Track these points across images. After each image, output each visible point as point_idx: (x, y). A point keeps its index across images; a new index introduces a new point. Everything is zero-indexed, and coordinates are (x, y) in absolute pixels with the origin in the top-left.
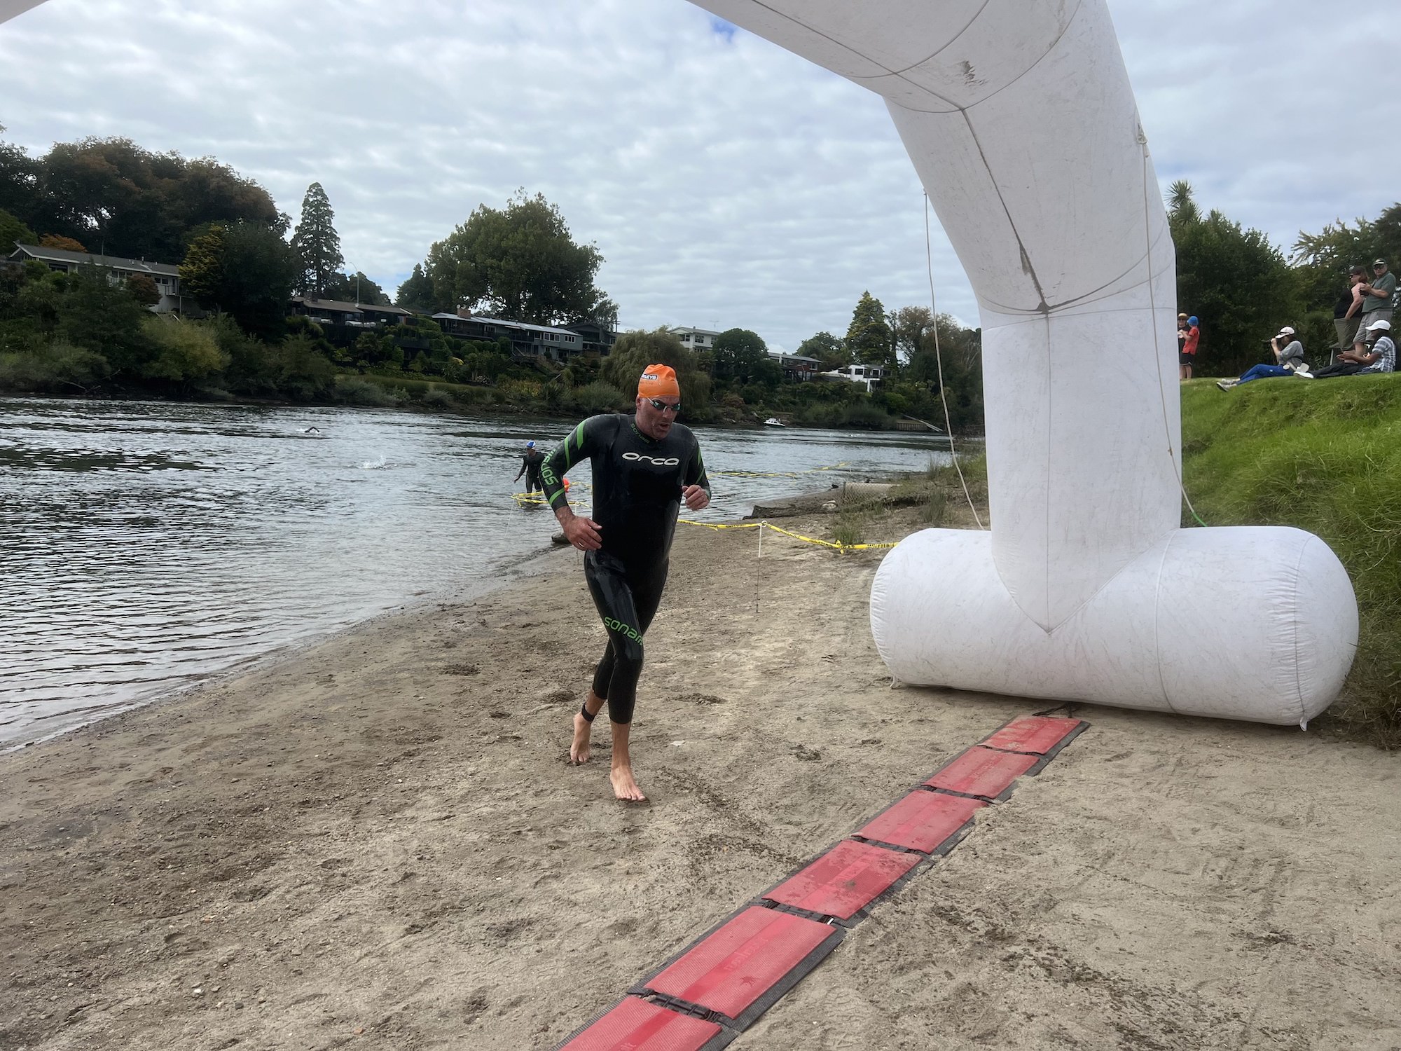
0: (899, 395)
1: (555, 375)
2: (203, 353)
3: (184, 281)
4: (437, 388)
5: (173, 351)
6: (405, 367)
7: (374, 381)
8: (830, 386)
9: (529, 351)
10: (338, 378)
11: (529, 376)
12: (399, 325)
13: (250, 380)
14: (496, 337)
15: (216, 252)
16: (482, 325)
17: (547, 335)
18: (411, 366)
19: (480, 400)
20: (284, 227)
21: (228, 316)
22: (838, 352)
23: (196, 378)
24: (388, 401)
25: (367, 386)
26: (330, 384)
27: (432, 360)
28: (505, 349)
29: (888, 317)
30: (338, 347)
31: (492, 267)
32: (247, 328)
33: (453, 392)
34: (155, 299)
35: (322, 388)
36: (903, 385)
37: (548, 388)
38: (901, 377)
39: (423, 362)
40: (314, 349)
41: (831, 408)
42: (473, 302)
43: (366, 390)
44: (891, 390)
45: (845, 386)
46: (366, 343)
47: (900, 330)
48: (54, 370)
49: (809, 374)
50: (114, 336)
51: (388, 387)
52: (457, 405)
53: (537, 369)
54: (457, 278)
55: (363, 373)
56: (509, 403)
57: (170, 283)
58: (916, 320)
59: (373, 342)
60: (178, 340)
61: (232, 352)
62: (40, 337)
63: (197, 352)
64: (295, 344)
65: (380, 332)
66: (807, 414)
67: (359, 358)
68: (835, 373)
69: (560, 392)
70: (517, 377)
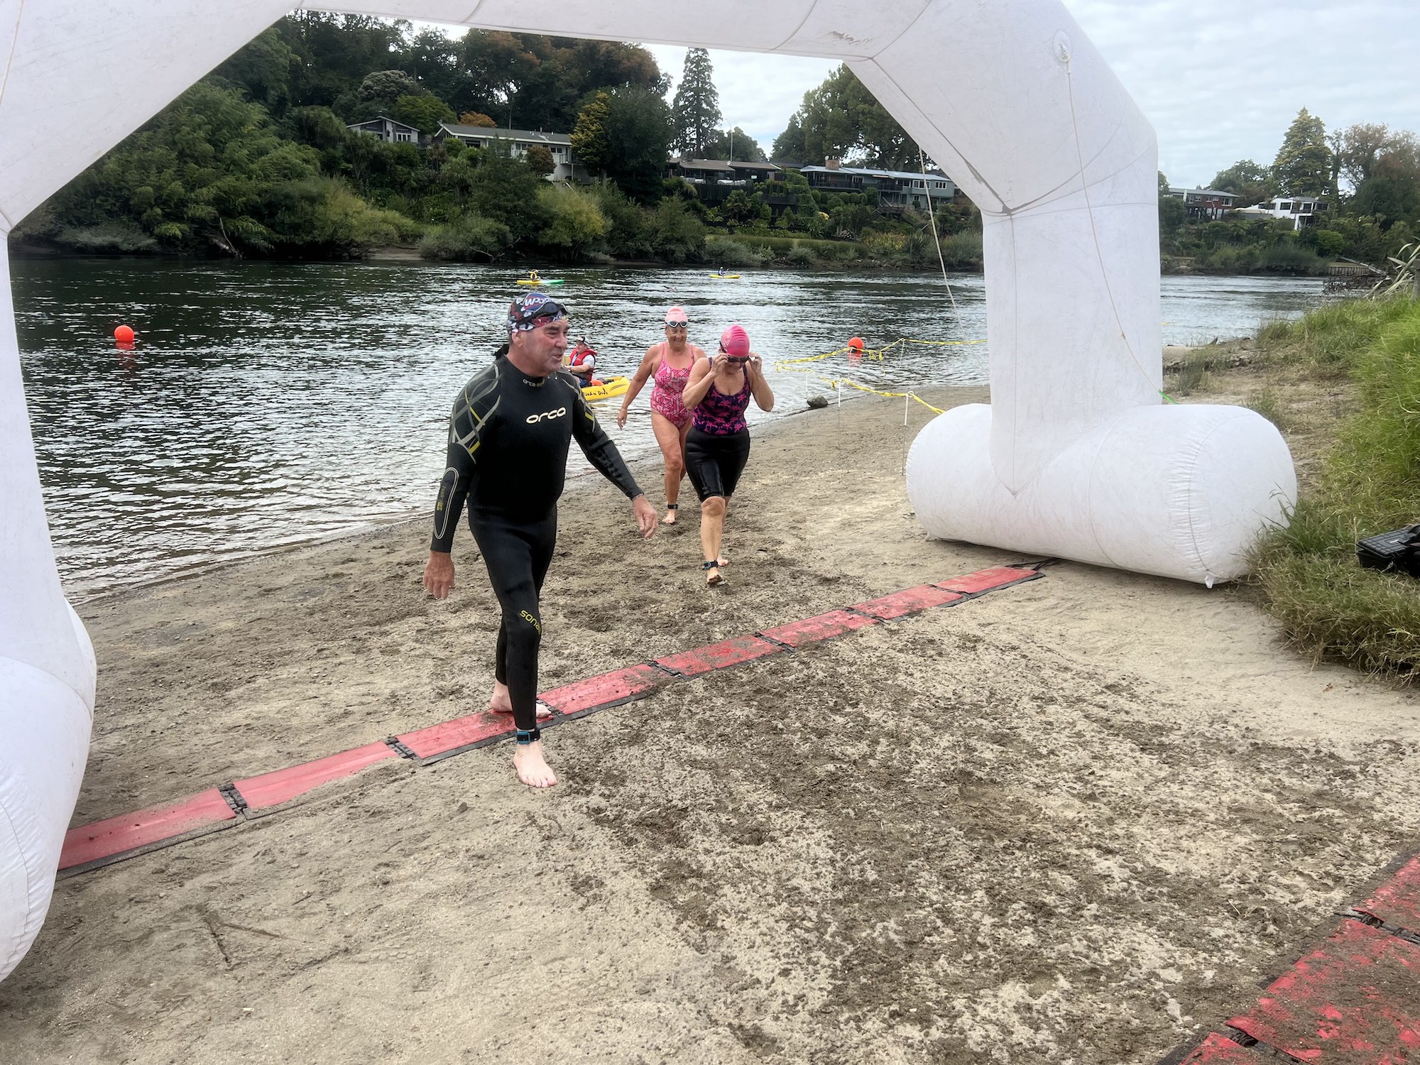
0: (1335, 233)
1: (922, 226)
2: (589, 219)
3: (575, 150)
4: (801, 245)
5: (564, 218)
6: (772, 224)
7: (741, 240)
8: (1246, 225)
9: (896, 201)
10: (708, 238)
11: (895, 227)
12: (768, 181)
13: (629, 243)
14: (863, 188)
15: (601, 119)
16: (850, 176)
17: (916, 183)
18: (778, 223)
19: (842, 256)
20: (665, 87)
21: (612, 181)
22: (1260, 183)
23: (583, 243)
24: (754, 260)
25: (734, 245)
26: (701, 245)
27: (800, 217)
28: (871, 201)
29: (1330, 138)
30: (709, 207)
31: (863, 113)
32: (629, 192)
33: (816, 249)
34: (550, 168)
35: (692, 249)
36: (1342, 220)
37: (912, 240)
38: (1341, 212)
39: (790, 219)
40: (687, 210)
41: (1244, 251)
42: (842, 153)
43: (734, 250)
44: (1325, 227)
45: (1265, 224)
46: (736, 201)
47: (1345, 155)
48: (468, 240)
49: (1220, 211)
50: (515, 206)
51: (754, 246)
52: (820, 262)
53: (904, 220)
54: (828, 128)
55: (732, 233)
56: (871, 258)
57: (564, 152)
58: (1365, 141)
59: (742, 201)
60: (567, 207)
61: (614, 217)
62: (457, 210)
63: (584, 218)
64: (670, 205)
65: (749, 190)
66: (1212, 258)
67: (728, 217)
68: (1254, 209)
69: (925, 244)
70: (883, 229)
